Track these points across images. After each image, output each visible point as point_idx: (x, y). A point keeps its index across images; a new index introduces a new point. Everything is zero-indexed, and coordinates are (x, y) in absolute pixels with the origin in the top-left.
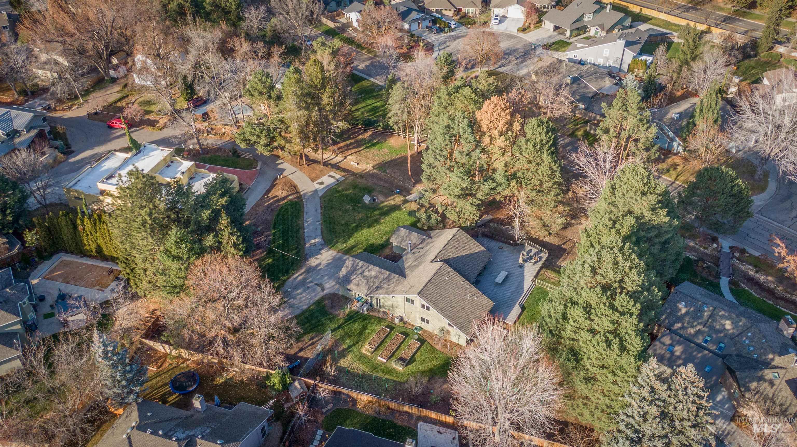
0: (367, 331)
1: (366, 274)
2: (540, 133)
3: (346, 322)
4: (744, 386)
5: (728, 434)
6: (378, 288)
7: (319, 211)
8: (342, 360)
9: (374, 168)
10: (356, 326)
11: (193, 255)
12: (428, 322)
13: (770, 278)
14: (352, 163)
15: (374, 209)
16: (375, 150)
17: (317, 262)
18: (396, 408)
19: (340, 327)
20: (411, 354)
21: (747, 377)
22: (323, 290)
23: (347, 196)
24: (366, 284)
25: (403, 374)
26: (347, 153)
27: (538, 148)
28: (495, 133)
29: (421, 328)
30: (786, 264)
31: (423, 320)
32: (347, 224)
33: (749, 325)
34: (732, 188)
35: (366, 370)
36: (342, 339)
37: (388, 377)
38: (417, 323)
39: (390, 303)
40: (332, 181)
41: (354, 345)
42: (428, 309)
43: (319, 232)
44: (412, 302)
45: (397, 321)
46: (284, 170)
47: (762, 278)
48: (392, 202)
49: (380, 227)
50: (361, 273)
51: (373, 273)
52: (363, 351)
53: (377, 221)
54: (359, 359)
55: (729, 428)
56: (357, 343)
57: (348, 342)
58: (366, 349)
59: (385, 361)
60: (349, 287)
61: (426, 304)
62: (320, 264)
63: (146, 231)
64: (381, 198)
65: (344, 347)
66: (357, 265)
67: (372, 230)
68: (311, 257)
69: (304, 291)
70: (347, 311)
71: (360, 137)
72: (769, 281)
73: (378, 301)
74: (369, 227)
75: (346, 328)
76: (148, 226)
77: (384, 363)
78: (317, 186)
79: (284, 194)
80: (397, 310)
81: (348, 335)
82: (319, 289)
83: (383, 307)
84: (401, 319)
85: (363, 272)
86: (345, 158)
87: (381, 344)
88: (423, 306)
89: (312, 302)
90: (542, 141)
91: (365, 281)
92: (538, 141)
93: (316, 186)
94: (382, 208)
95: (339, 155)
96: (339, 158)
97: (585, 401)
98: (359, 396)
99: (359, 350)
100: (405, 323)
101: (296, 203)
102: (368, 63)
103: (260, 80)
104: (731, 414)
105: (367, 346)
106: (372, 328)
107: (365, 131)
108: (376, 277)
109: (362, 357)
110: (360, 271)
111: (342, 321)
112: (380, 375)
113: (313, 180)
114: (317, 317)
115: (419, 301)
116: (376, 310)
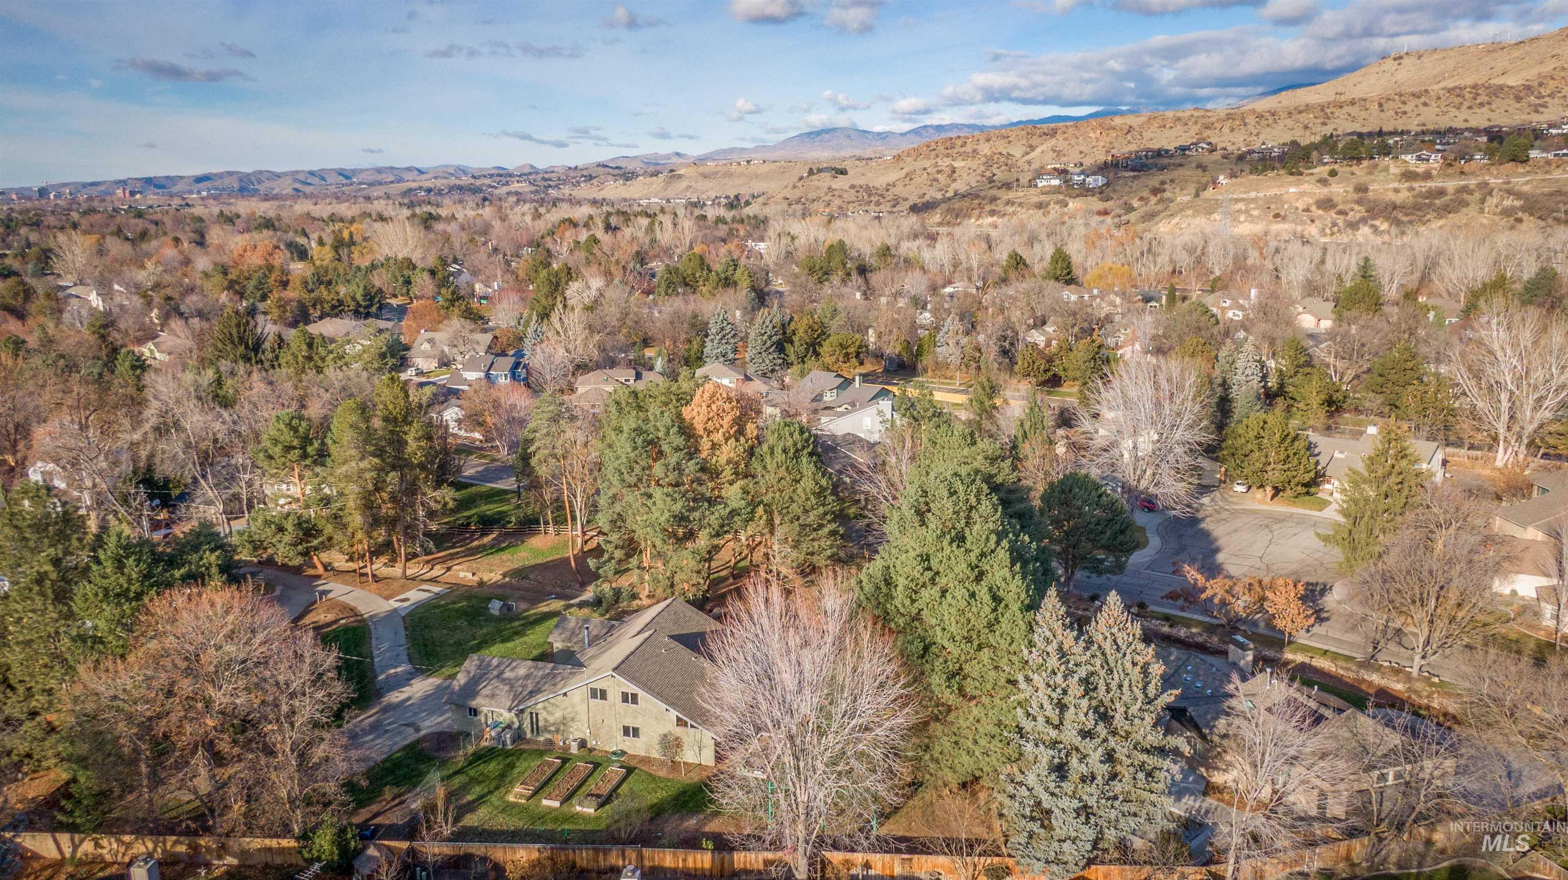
0: (516, 771)
1: (508, 674)
2: (791, 435)
3: (470, 764)
4: (1207, 726)
5: (1207, 812)
6: (532, 694)
7: (403, 633)
8: (468, 816)
9: (504, 575)
10: (493, 767)
11: (152, 586)
12: (636, 732)
13: (1194, 630)
14: (462, 574)
15: (512, 620)
16: (505, 555)
17: (403, 696)
18: (592, 865)
19: (457, 773)
20: (609, 787)
21: (1207, 713)
22: (418, 730)
23: (457, 610)
24: (509, 691)
25: (597, 818)
26: (450, 563)
27: (791, 454)
28: (718, 437)
29: (623, 753)
30: (1209, 593)
31: (626, 731)
32: (459, 643)
33: (1184, 657)
34: (1100, 496)
35: (521, 824)
36: (465, 788)
37: (566, 827)
38: (615, 742)
39: (558, 715)
40: (426, 595)
41: (490, 792)
42: (635, 699)
43: (405, 658)
44: (603, 695)
45: (574, 750)
46: (330, 591)
47: (1182, 633)
48: (546, 609)
49: (526, 639)
50: (498, 676)
51: (522, 671)
52: (511, 798)
53: (518, 633)
54: (504, 811)
55: (1205, 805)
56: (497, 788)
57: (477, 790)
58: (517, 793)
59: (556, 804)
60: (473, 704)
61: (632, 688)
62: (409, 698)
63: (42, 594)
64: (523, 606)
65: (470, 798)
66: (489, 665)
67: (510, 645)
68: (389, 691)
69: (378, 737)
70: (471, 749)
71: (475, 543)
72: (1194, 635)
73: (535, 718)
74: (503, 641)
75: (472, 773)
76: (48, 583)
77: (555, 809)
78: (398, 605)
79: (330, 617)
80: (575, 725)
81: (474, 781)
82: (411, 730)
83: (546, 730)
84: (583, 744)
85: (503, 672)
86: (449, 569)
87: (546, 783)
88: (625, 698)
89: (396, 748)
90: (795, 444)
91: (507, 688)
92: (790, 443)
93: (393, 604)
94: (526, 618)
95: (438, 567)
96: (438, 571)
97: (954, 738)
98: (509, 857)
99: (502, 798)
100: (591, 750)
101: (354, 629)
102: (480, 469)
103: (289, 425)
104: (1202, 787)
105: (518, 789)
106: (525, 764)
107: (483, 535)
108: (527, 677)
109: (508, 808)
110: (495, 673)
111: (460, 765)
112: (550, 826)
113: (387, 598)
114: (408, 766)
115: (618, 686)
116: (529, 742)
